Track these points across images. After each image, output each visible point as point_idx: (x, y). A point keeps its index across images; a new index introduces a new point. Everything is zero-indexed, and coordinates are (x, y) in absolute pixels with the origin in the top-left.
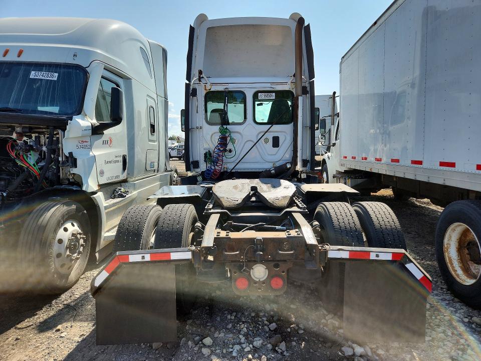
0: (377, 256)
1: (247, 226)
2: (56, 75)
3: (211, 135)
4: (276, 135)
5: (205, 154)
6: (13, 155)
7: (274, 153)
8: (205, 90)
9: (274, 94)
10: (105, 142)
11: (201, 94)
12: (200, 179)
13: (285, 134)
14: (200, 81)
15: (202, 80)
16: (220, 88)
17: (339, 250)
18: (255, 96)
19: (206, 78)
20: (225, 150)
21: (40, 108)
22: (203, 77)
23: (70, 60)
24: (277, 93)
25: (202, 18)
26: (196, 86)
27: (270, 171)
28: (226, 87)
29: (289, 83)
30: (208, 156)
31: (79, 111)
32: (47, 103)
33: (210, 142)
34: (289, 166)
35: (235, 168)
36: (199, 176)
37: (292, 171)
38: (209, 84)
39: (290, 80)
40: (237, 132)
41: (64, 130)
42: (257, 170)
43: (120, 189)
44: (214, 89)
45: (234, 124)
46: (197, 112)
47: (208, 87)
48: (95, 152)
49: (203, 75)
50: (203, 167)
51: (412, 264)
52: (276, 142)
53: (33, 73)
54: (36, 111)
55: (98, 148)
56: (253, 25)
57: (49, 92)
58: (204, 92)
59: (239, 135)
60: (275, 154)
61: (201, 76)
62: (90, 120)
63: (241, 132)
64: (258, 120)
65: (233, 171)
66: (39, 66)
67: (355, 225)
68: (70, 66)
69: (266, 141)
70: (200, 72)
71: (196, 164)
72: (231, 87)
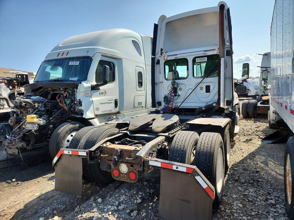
0: (177, 168)
1: (134, 142)
2: (79, 62)
3: (168, 86)
4: (208, 84)
5: (164, 98)
6: (59, 101)
7: (207, 97)
9: (206, 58)
10: (101, 94)
11: (162, 62)
12: (162, 112)
13: (214, 84)
14: (161, 55)
15: (163, 54)
16: (173, 58)
17: (155, 161)
18: (194, 60)
19: (165, 53)
20: (176, 95)
21: (70, 79)
23: (85, 54)
24: (208, 57)
25: (163, 18)
26: (160, 58)
27: (202, 108)
28: (176, 57)
29: (217, 49)
31: (85, 79)
32: (73, 76)
33: (167, 90)
34: (214, 105)
35: (181, 106)
36: (161, 110)
37: (217, 108)
38: (166, 56)
39: (217, 48)
40: (183, 84)
41: (77, 88)
42: (196, 108)
43: (113, 117)
44: (169, 58)
45: (181, 78)
46: (160, 74)
47: (166, 58)
48: (94, 99)
49: (163, 51)
51: (199, 177)
52: (208, 89)
53: (70, 62)
54: (68, 80)
55: (96, 96)
56: (195, 15)
57: (74, 71)
58: (164, 61)
59: (184, 85)
62: (91, 83)
63: (185, 84)
65: (179, 108)
66: (73, 59)
67: (184, 147)
68: (85, 57)
69: (201, 88)
70: (162, 50)
71: (160, 104)
72: (179, 57)
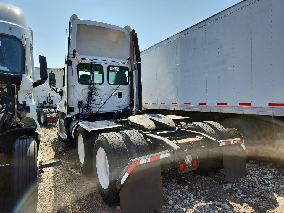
0: (233, 142)
3: (82, 90)
4: (120, 91)
5: (78, 103)
8: (78, 62)
9: (118, 68)
11: (75, 64)
12: (74, 119)
13: (125, 91)
14: (74, 56)
16: (88, 62)
18: (108, 68)
19: (78, 55)
22: (76, 54)
24: (120, 67)
25: (74, 17)
26: (72, 59)
28: (92, 61)
29: (126, 63)
30: (80, 104)
33: (81, 94)
34: (129, 108)
36: (74, 117)
38: (80, 58)
39: (126, 61)
40: (98, 89)
42: (110, 112)
44: (83, 62)
45: (95, 84)
46: (72, 76)
47: (80, 60)
49: (76, 53)
50: (76, 111)
52: (120, 95)
58: (77, 63)
59: (100, 91)
60: (120, 102)
61: (75, 53)
63: (101, 89)
64: (110, 83)
69: (115, 94)
70: (74, 51)
71: (72, 110)
72: (95, 62)
